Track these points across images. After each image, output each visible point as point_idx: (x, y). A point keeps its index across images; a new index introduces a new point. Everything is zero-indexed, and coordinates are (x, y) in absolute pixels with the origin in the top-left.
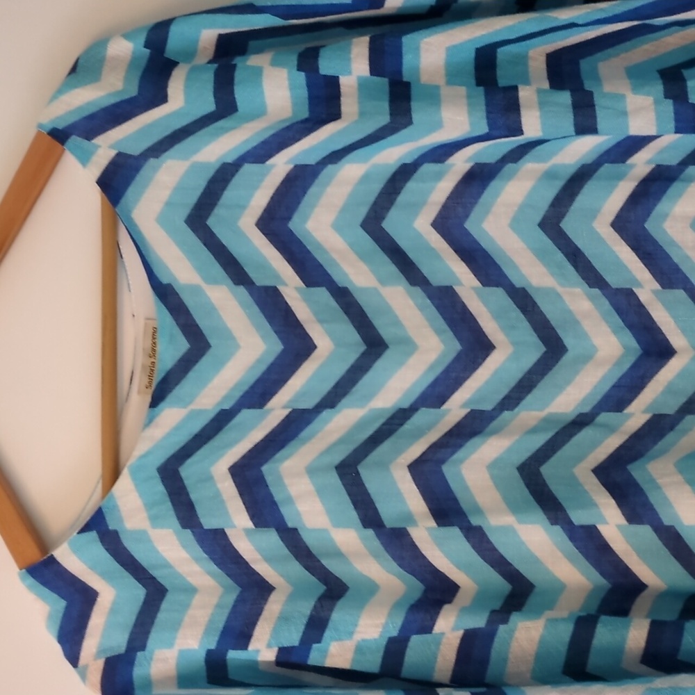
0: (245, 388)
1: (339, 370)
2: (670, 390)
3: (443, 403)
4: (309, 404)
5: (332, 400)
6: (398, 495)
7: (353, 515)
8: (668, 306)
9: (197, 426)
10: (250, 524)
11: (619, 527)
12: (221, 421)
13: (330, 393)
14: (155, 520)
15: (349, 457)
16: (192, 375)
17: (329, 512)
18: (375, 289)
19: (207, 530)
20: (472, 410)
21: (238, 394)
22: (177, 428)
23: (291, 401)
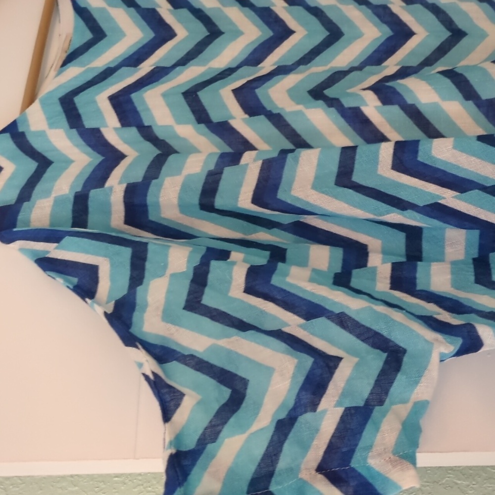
0: (126, 56)
1: (190, 46)
2: (412, 53)
3: (259, 64)
4: (168, 64)
5: (184, 61)
6: (224, 106)
7: (191, 116)
8: (411, 13)
9: (90, 77)
10: (118, 125)
12: (107, 74)
13: (182, 58)
14: (52, 125)
15: (192, 88)
16: (92, 50)
17: (174, 116)
18: (219, 9)
19: (87, 129)
20: (278, 66)
21: (120, 60)
22: (76, 78)
23: (155, 63)
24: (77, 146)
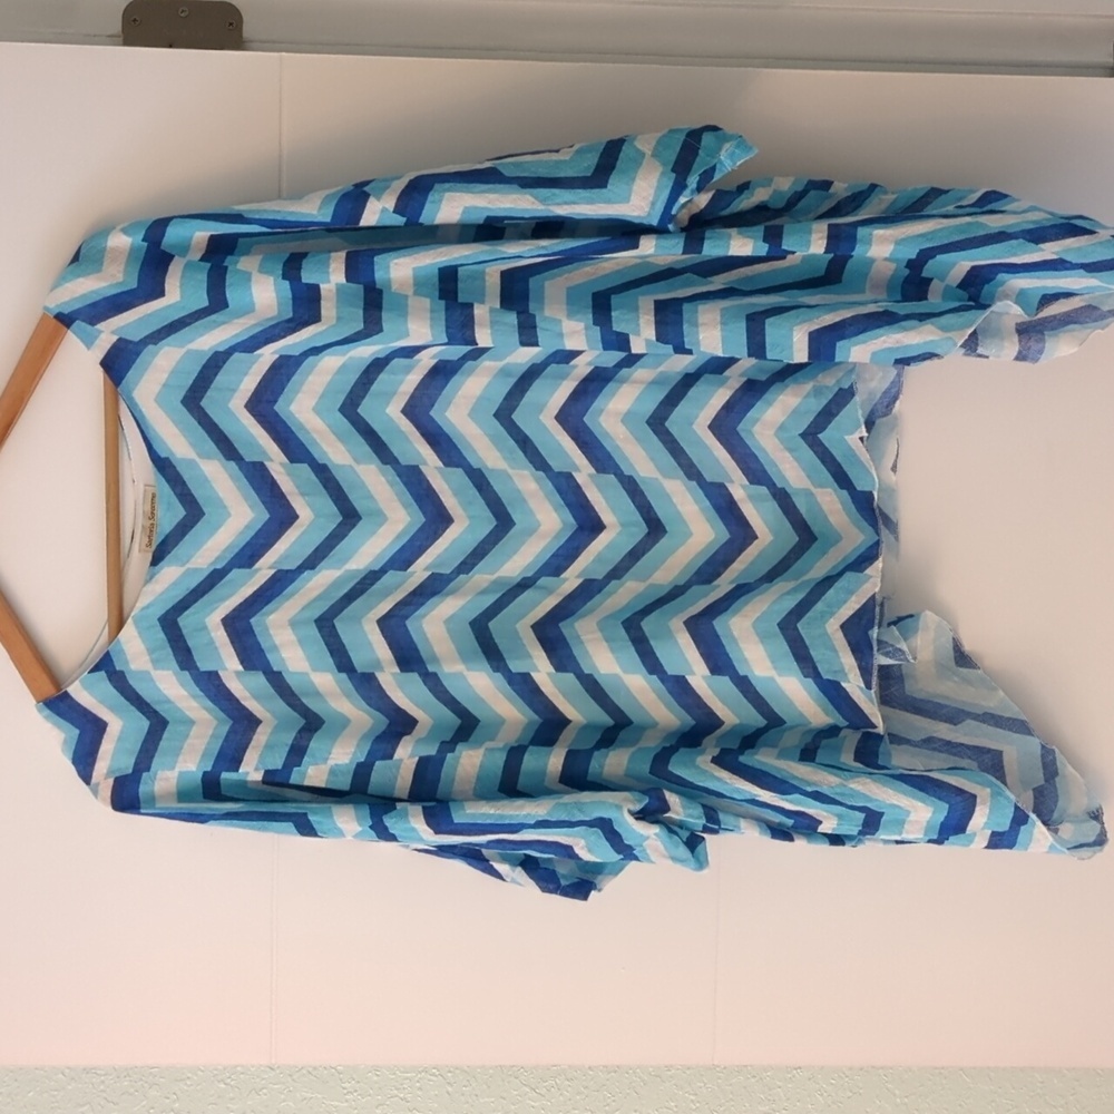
0: (236, 550)
1: (319, 537)
2: (599, 559)
3: (409, 566)
4: (292, 565)
5: (312, 562)
6: (368, 645)
7: (330, 661)
8: (600, 488)
9: (193, 582)
10: (240, 668)
11: (549, 674)
12: (214, 578)
13: (310, 556)
14: (156, 663)
15: (326, 612)
17: (309, 658)
18: (351, 466)
19: (203, 672)
20: (433, 573)
21: (229, 556)
22: (175, 584)
23: (276, 562)
24: (194, 697)
